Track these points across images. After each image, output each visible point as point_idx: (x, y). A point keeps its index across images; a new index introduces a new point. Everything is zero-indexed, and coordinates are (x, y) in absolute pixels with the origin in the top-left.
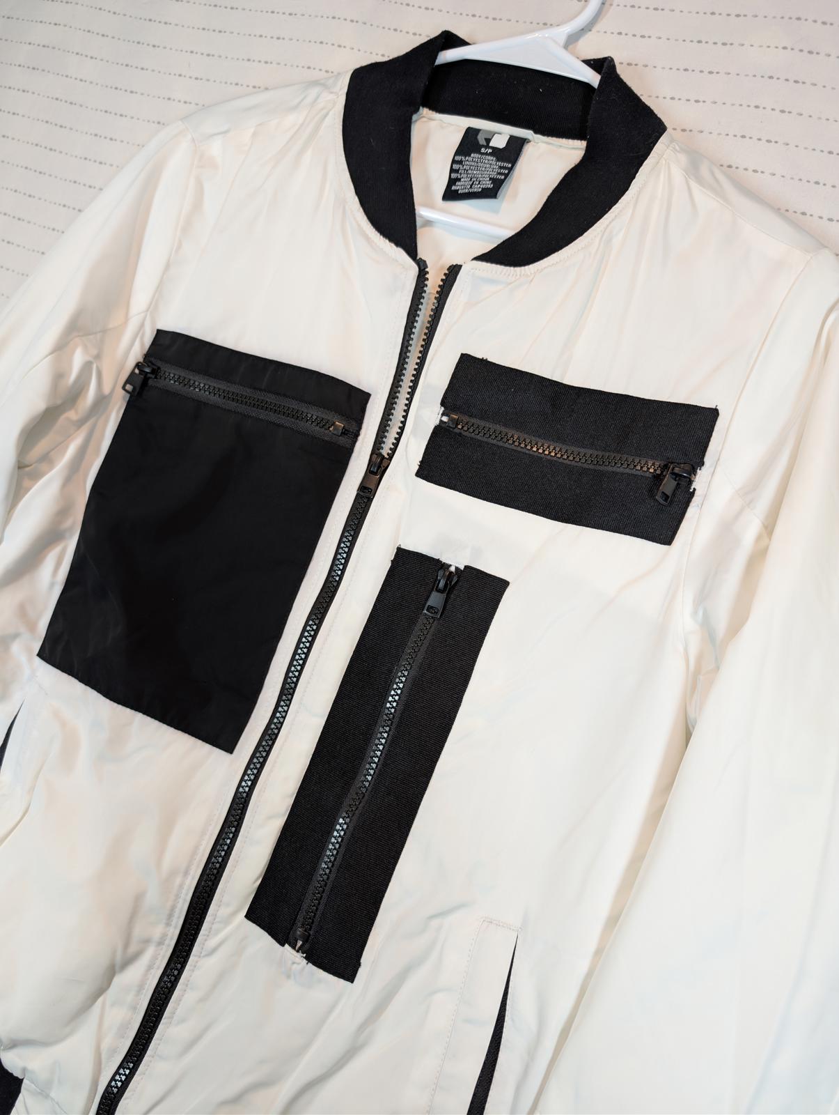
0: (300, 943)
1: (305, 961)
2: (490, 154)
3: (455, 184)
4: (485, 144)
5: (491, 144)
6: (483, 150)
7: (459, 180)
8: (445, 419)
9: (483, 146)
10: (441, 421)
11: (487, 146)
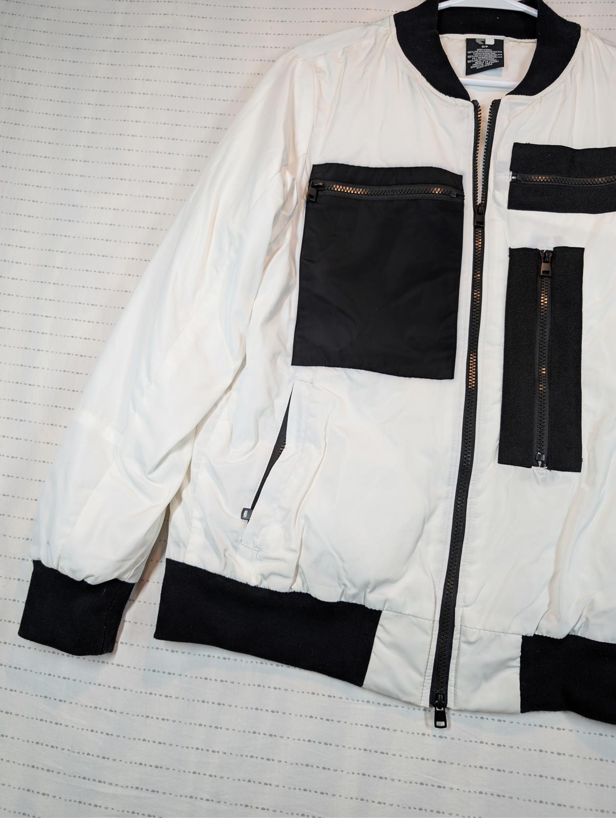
0: (540, 463)
1: (548, 470)
2: (487, 48)
3: (472, 66)
4: (482, 43)
5: (486, 43)
6: (483, 47)
7: (474, 63)
8: (513, 178)
9: (482, 45)
10: (512, 179)
11: (484, 45)
